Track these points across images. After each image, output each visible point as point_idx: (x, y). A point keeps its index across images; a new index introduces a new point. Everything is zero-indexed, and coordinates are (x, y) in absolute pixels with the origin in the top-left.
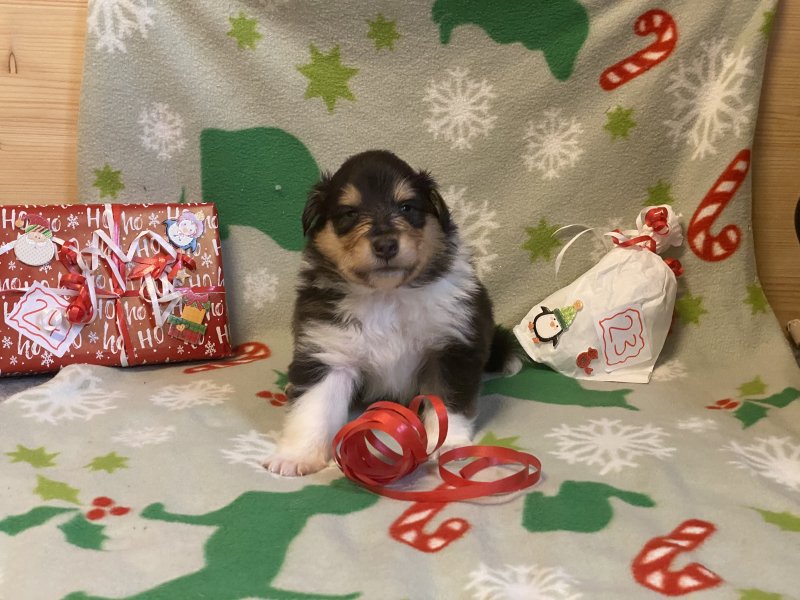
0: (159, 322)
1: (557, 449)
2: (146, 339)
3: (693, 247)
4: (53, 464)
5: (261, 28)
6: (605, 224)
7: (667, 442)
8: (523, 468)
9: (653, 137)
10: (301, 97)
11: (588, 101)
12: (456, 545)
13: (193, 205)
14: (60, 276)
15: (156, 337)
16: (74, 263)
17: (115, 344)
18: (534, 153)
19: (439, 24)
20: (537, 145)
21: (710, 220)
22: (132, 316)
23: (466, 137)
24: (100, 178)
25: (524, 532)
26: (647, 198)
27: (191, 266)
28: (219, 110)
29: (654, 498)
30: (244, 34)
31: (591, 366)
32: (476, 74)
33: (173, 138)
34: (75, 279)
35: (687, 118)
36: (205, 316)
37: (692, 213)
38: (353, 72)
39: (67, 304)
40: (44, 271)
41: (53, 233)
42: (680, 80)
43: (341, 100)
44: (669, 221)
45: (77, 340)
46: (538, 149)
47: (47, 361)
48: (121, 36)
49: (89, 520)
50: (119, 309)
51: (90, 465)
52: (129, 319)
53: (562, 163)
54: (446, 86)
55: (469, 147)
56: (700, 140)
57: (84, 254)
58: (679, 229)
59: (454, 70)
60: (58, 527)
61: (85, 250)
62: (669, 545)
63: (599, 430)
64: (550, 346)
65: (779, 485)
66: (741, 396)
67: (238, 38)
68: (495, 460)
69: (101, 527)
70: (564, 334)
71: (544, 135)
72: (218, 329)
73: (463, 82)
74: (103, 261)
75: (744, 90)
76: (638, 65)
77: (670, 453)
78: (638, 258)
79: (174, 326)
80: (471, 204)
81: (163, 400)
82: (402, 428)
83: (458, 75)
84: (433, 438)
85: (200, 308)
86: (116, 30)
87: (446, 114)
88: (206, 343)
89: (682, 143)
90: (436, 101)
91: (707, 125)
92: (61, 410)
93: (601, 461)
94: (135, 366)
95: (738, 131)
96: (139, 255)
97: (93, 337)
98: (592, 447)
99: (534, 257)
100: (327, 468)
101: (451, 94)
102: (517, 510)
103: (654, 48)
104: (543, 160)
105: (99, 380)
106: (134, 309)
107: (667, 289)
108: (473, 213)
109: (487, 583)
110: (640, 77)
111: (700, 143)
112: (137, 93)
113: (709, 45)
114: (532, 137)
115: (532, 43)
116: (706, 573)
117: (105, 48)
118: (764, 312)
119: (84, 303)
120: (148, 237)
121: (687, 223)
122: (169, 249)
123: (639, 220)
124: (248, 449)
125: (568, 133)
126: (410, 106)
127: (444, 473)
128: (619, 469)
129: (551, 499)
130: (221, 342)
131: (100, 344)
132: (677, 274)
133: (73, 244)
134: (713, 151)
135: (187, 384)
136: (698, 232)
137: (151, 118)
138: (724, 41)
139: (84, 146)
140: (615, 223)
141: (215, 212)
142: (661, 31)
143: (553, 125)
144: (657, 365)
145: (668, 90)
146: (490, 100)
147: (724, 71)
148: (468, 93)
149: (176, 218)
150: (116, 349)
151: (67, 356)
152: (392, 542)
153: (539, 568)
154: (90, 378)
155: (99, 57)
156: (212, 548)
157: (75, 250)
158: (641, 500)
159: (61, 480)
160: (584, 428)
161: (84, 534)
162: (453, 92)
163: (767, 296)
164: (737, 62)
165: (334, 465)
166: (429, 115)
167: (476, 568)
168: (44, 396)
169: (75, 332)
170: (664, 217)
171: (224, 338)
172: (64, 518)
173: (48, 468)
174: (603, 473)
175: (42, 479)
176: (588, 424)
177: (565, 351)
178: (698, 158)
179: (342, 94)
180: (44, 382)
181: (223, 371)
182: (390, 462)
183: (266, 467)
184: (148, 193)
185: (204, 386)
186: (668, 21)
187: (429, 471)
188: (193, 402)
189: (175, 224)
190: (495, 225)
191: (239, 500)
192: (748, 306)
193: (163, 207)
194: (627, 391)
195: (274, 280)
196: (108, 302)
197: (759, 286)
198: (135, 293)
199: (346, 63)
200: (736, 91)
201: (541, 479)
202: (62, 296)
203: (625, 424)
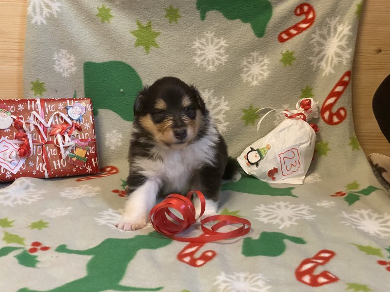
0: (64, 156)
1: (258, 216)
2: (57, 165)
3: (323, 118)
4: (12, 226)
5: (113, 12)
6: (281, 107)
7: (311, 213)
8: (242, 226)
9: (304, 65)
10: (133, 46)
11: (272, 48)
12: (209, 263)
13: (80, 99)
14: (15, 134)
15: (62, 164)
16: (22, 128)
17: (42, 167)
18: (246, 73)
19: (200, 11)
20: (248, 69)
21: (332, 105)
22: (50, 153)
23: (213, 65)
24: (34, 86)
25: (243, 256)
26: (301, 94)
27: (79, 129)
28: (92, 53)
29: (305, 239)
30: (104, 15)
31: (274, 176)
32: (218, 35)
33: (70, 66)
34: (22, 136)
35: (320, 56)
36: (86, 153)
37: (323, 101)
38: (158, 34)
39: (18, 148)
40: (6, 132)
41: (11, 113)
42: (317, 37)
43: (152, 48)
44: (312, 106)
45: (23, 165)
46: (248, 71)
47: (8, 176)
48: (44, 16)
49: (30, 253)
50: (44, 150)
51: (29, 227)
52: (49, 155)
53: (260, 78)
54: (203, 40)
55: (215, 70)
56: (327, 66)
57: (27, 123)
58: (317, 109)
59: (207, 33)
60: (15, 256)
61: (27, 121)
62: (313, 262)
63: (279, 207)
64: (255, 166)
65: (365, 232)
66: (347, 190)
67: (102, 17)
68: (228, 222)
69: (36, 257)
70: (262, 161)
71: (251, 64)
72: (93, 160)
73: (212, 39)
74: (36, 127)
75: (348, 42)
76: (296, 30)
77: (314, 218)
78: (297, 124)
79: (71, 158)
80: (216, 98)
81: (66, 194)
82: (183, 206)
83: (210, 35)
84: (198, 212)
85: (84, 149)
86: (41, 14)
87: (203, 54)
88: (87, 166)
89: (318, 68)
90: (199, 48)
91: (330, 59)
92: (15, 200)
93: (280, 222)
94: (52, 178)
95: (345, 62)
96: (54, 124)
97: (31, 164)
98: (276, 215)
99: (247, 124)
100: (147, 227)
101: (206, 44)
102: (239, 246)
103: (304, 22)
104: (251, 76)
105: (34, 185)
106: (51, 150)
107: (311, 139)
108: (217, 102)
109: (225, 282)
110: (297, 36)
111: (326, 68)
112: (52, 44)
113: (331, 20)
114: (245, 65)
115: (245, 20)
116: (331, 275)
117: (36, 23)
118: (358, 149)
119: (26, 147)
120: (58, 115)
121: (321, 107)
122: (69, 120)
123: (297, 105)
124: (107, 217)
125: (262, 63)
126: (186, 50)
127: (203, 228)
128: (288, 226)
129: (256, 241)
130: (94, 166)
131: (34, 167)
132: (316, 131)
133: (21, 118)
134: (333, 71)
135: (77, 186)
136: (326, 111)
137: (59, 57)
138: (338, 18)
139: (26, 70)
140: (286, 107)
141: (91, 102)
142: (307, 13)
143: (255, 59)
144: (307, 175)
145: (310, 42)
146: (225, 47)
147: (338, 33)
148: (214, 44)
149: (72, 105)
150: (42, 170)
151: (18, 173)
152: (178, 262)
153: (250, 274)
154: (31, 184)
155: (33, 27)
156: (91, 266)
157: (22, 121)
158: (299, 241)
159: (16, 234)
160: (271, 206)
161: (27, 260)
162: (207, 43)
163: (359, 142)
164: (344, 29)
165: (150, 225)
166: (195, 54)
167: (219, 274)
168: (7, 193)
169: (22, 162)
170: (309, 104)
171: (96, 164)
172: (18, 252)
173: (10, 228)
174: (281, 228)
175: (6, 233)
176: (273, 204)
177: (263, 169)
178: (326, 75)
179: (153, 45)
180: (7, 186)
181: (95, 180)
182: (178, 224)
183: (117, 226)
184: (58, 94)
185: (86, 188)
186: (311, 9)
187: (196, 227)
188: (80, 195)
189: (71, 109)
190: (228, 108)
191: (103, 243)
192: (351, 147)
193: (65, 100)
194: (293, 188)
195: (120, 135)
196: (39, 147)
197: (355, 137)
198: (52, 142)
199: (155, 29)
200: (344, 42)
201: (250, 231)
202: (16, 144)
203: (291, 204)
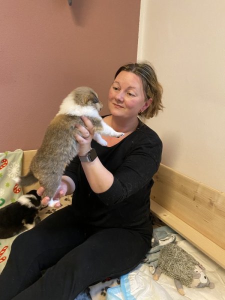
3: (14, 192)
21: (16, 188)
42: (9, 168)
91: (14, 174)
103: (4, 164)
110: (3, 168)
113: (13, 163)
142: (5, 162)
145: (7, 170)
147: (16, 167)
164: (18, 165)
186: (6, 160)
200: (18, 170)
